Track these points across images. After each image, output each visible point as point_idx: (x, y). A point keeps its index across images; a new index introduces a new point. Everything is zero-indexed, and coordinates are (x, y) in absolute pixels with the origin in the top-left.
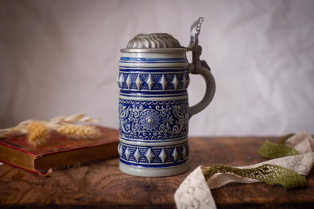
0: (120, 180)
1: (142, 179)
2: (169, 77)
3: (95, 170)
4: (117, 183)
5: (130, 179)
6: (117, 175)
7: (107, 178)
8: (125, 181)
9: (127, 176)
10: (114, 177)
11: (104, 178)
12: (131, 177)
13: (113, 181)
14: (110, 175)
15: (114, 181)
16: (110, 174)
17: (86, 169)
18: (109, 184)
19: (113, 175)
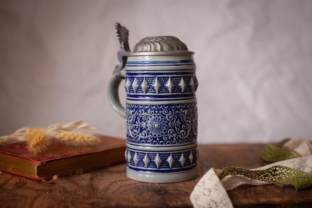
0: (128, 185)
1: (150, 184)
3: (99, 177)
4: (125, 188)
5: (138, 184)
6: (123, 180)
7: (114, 184)
8: (133, 186)
9: (134, 182)
10: (120, 182)
11: (111, 184)
12: (137, 182)
13: (121, 187)
14: (116, 181)
15: (122, 186)
16: (116, 180)
17: (88, 176)
18: (118, 189)
19: (119, 181)
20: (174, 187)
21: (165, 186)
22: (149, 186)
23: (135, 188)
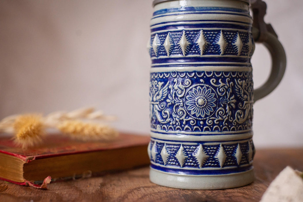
0: (155, 193)
1: (190, 192)
2: (230, 36)
3: (115, 182)
4: (152, 197)
5: (171, 193)
6: (149, 187)
7: (135, 191)
8: (164, 195)
9: (165, 189)
10: (144, 190)
11: (131, 191)
12: (170, 189)
13: (145, 196)
14: (139, 188)
15: (147, 195)
16: (138, 186)
17: (100, 181)
18: (140, 198)
19: (143, 187)
20: (227, 197)
21: (213, 195)
22: (187, 195)
23: (167, 197)
